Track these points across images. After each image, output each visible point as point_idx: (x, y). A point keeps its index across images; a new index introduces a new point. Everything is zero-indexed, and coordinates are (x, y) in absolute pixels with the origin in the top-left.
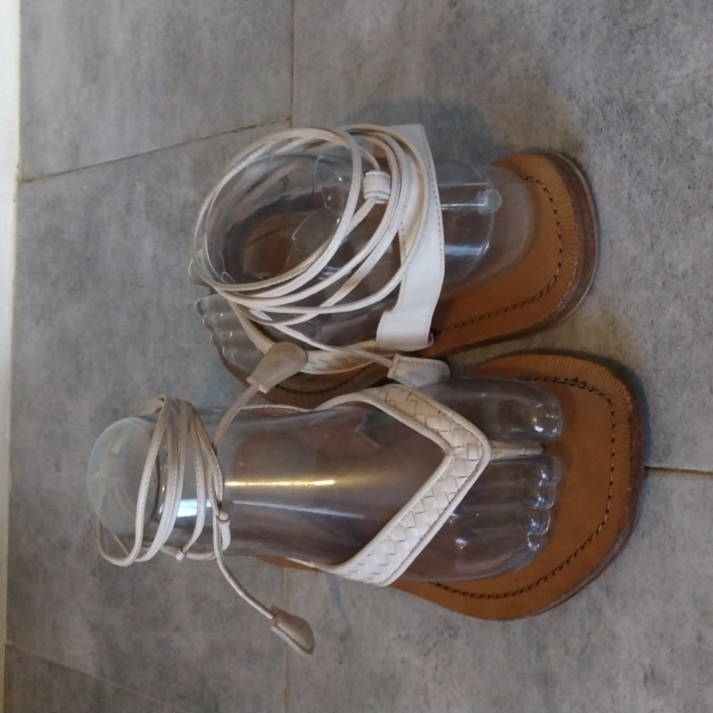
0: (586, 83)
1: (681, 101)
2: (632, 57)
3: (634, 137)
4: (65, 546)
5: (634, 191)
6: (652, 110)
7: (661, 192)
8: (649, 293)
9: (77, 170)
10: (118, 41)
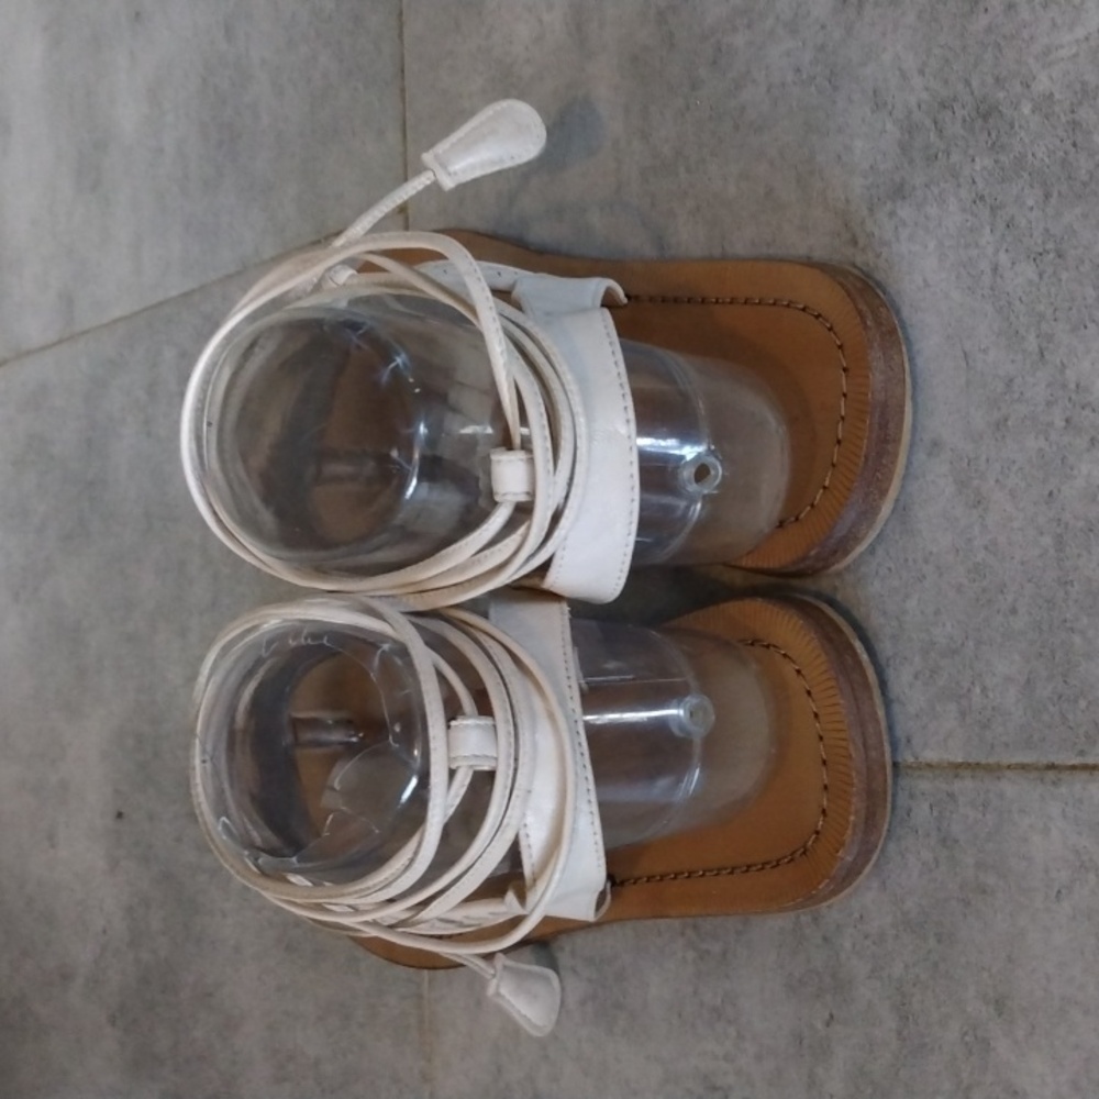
0: (904, 76)
1: (1078, 87)
2: (983, 21)
3: (996, 162)
5: (1003, 258)
6: (1026, 109)
7: (1052, 255)
8: (1042, 443)
9: (72, 338)
10: (128, 115)
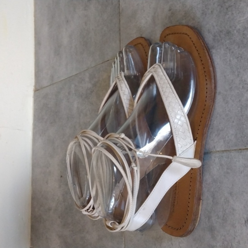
0: (214, 27)
1: (244, 27)
2: (228, 16)
3: (230, 41)
4: (50, 209)
5: (231, 59)
6: (235, 31)
7: (240, 57)
9: (53, 84)
